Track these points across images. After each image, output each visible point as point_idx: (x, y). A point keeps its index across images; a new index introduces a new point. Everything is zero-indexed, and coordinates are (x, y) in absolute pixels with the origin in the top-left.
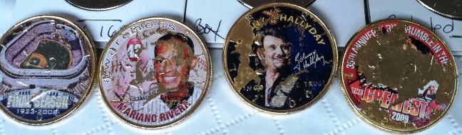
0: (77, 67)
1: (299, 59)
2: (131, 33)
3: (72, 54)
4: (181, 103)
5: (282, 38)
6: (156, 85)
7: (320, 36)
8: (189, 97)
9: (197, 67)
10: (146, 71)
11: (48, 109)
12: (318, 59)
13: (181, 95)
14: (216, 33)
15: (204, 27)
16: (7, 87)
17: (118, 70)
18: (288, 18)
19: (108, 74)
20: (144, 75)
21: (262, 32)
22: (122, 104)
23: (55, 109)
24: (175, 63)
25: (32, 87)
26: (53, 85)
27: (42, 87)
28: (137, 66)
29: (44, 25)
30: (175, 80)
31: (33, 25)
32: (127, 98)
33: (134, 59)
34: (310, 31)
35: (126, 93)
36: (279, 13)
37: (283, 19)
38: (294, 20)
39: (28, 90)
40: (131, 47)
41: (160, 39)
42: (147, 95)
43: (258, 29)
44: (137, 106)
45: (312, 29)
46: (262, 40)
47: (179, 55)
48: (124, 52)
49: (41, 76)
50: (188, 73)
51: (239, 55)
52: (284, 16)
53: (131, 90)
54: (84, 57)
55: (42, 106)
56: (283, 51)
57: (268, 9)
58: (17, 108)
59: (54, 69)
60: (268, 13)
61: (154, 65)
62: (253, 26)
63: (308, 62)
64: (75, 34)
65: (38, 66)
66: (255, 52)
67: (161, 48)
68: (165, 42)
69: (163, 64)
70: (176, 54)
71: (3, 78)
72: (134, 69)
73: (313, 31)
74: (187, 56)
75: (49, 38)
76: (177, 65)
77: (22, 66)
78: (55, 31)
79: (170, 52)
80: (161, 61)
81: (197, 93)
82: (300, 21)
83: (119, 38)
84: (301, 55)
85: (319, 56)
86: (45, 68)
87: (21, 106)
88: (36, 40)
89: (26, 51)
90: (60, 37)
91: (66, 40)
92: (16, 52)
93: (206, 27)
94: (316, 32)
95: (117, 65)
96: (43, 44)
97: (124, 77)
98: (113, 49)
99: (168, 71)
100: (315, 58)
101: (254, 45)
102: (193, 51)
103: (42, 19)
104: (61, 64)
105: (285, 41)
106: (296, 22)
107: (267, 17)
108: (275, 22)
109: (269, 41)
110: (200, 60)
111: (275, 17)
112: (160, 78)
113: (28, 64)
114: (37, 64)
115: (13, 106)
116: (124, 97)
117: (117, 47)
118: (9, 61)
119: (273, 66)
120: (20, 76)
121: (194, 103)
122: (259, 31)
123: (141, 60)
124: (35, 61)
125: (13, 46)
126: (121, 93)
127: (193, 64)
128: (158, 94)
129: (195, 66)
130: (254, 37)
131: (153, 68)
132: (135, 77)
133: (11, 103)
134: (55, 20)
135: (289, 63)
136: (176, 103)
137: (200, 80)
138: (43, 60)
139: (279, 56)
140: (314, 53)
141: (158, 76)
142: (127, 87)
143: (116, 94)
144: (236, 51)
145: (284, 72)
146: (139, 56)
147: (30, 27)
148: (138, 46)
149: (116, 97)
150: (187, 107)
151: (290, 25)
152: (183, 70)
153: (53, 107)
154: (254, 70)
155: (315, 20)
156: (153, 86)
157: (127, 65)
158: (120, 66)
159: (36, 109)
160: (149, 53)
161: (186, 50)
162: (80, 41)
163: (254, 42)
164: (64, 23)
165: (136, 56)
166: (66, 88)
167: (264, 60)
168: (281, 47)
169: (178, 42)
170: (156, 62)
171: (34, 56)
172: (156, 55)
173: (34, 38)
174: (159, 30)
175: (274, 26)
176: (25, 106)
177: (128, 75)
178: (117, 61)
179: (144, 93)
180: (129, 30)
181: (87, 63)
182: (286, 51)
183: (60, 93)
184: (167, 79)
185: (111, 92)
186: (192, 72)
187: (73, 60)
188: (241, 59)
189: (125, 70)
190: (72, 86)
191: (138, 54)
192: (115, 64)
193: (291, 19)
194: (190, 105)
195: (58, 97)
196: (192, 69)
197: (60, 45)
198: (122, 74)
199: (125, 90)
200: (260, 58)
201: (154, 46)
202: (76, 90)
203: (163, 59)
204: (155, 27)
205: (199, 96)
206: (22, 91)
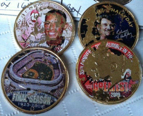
0: (57, 79)
1: (118, 32)
2: (33, 7)
3: (54, 71)
4: (57, 47)
5: (111, 21)
6: (45, 36)
7: (131, 22)
8: (61, 44)
9: (67, 29)
10: (40, 28)
11: (38, 104)
12: (128, 34)
13: (58, 43)
14: (78, 12)
15: (72, 8)
16: (12, 88)
17: (25, 26)
18: (115, 11)
19: (19, 27)
20: (39, 30)
21: (101, 16)
22: (26, 44)
23: (42, 104)
24: (56, 25)
25: (29, 89)
26: (42, 89)
27: (34, 90)
28: (35, 25)
29: (37, 53)
30: (55, 35)
31: (31, 52)
32: (28, 41)
33: (34, 21)
34: (126, 19)
35: (28, 38)
36: (111, 8)
37: (113, 11)
38: (119, 12)
39: (26, 91)
40: (33, 14)
41: (49, 12)
42: (39, 40)
43: (99, 14)
45: (127, 18)
46: (100, 20)
47: (58, 22)
48: (29, 17)
49: (35, 83)
50: (62, 32)
51: (87, 26)
52: (113, 9)
53: (31, 37)
54: (61, 74)
55: (34, 102)
56: (111, 27)
57: (106, 5)
58: (18, 102)
59: (43, 79)
60: (105, 6)
61: (45, 25)
62: (96, 12)
63: (123, 35)
64: (56, 60)
65: (33, 77)
66: (96, 26)
67: (49, 17)
68: (51, 14)
69: (49, 25)
70: (56, 21)
71: (11, 82)
72: (33, 26)
73: (127, 19)
74: (62, 22)
75: (41, 61)
76: (57, 27)
78: (44, 57)
79: (53, 19)
80: (48, 24)
81: (66, 42)
82: (121, 13)
83: (27, 9)
84: (120, 31)
85: (129, 33)
86: (37, 79)
87: (21, 100)
88: (32, 62)
89: (26, 67)
90: (47, 61)
91: (51, 63)
92: (20, 67)
93: (73, 9)
94: (129, 20)
95: (25, 23)
96: (37, 64)
97: (28, 30)
98: (23, 15)
99: (51, 29)
100: (127, 33)
101: (96, 22)
102: (66, 20)
103: (37, 50)
104: (47, 77)
105: (112, 22)
106: (119, 13)
107: (104, 8)
108: (108, 12)
110: (69, 26)
111: (109, 9)
112: (47, 32)
113: (27, 75)
114: (32, 76)
115: (16, 100)
116: (27, 40)
117: (25, 14)
118: (15, 72)
119: (104, 34)
120: (21, 82)
121: (64, 47)
122: (100, 15)
123: (37, 22)
124: (31, 74)
125: (18, 63)
126: (25, 38)
127: (65, 27)
128: (45, 41)
129: (66, 28)
130: (96, 18)
131: (43, 27)
132: (33, 31)
133: (15, 98)
134: (45, 51)
135: (113, 34)
136: (55, 46)
137: (68, 36)
138: (36, 74)
139: (108, 30)
140: (127, 31)
141: (46, 31)
142: (29, 35)
143: (23, 39)
144: (86, 24)
146: (37, 20)
147: (29, 53)
148: (37, 14)
149: (23, 40)
150: (60, 49)
151: (116, 14)
152: (60, 30)
153: (41, 103)
154: (94, 35)
155: (129, 14)
156: (43, 36)
157: (30, 24)
158: (26, 24)
159: (31, 104)
160: (42, 19)
161: (62, 19)
162: (59, 64)
163: (96, 20)
164: (50, 53)
165: (35, 19)
166: (49, 92)
167: (100, 31)
168: (110, 25)
169: (58, 15)
170: (45, 24)
171: (31, 70)
172: (46, 20)
173: (31, 60)
174: (48, 7)
175: (108, 14)
176: (24, 101)
177: (30, 29)
178: (25, 21)
179: (38, 39)
180: (32, 6)
181: (62, 77)
182: (112, 28)
183: (46, 95)
184: (51, 33)
185: (20, 37)
186: (64, 31)
187: (55, 75)
188: (88, 28)
189: (28, 26)
190: (53, 91)
191: (36, 18)
192: (24, 22)
193: (117, 11)
194: (62, 48)
195: (45, 97)
196: (65, 30)
197: (47, 65)
198: (27, 28)
199: (28, 37)
200: (98, 29)
201: (45, 15)
202: (56, 93)
203: (49, 22)
204: (47, 5)
205: (67, 44)
206: (22, 91)
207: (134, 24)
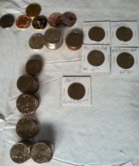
44: (52, 24)
77: (66, 18)
109: (38, 22)
138: (69, 19)
145: (41, 24)
167: (38, 24)
182: (40, 22)
206: (65, 21)
207: (44, 18)
